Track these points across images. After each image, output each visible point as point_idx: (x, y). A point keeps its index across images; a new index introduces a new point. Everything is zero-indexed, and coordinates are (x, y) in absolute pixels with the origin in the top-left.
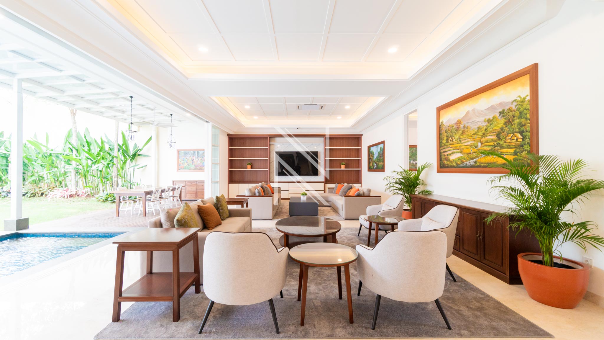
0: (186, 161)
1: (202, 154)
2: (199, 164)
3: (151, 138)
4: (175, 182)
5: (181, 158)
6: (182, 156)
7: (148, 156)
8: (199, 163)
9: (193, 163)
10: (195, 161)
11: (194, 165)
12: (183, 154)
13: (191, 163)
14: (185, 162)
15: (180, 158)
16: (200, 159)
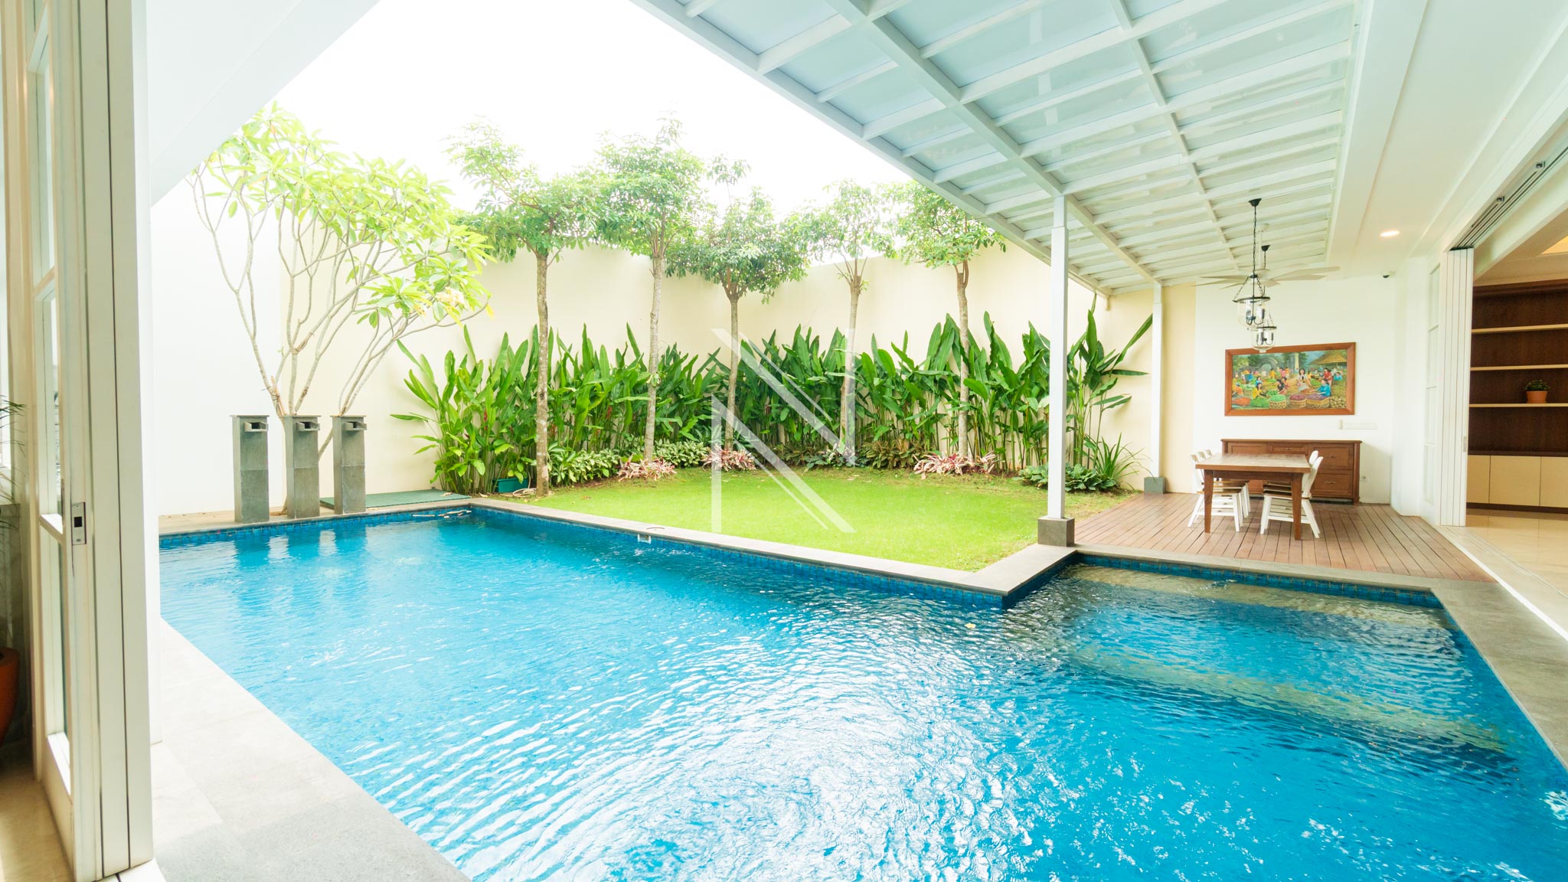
0: (1258, 384)
1: (1318, 360)
2: (1303, 391)
3: (1149, 323)
4: (1230, 445)
5: (1239, 375)
6: (1242, 370)
7: (1138, 373)
8: (1305, 387)
9: (1280, 389)
10: (1290, 382)
11: (1287, 395)
12: (1247, 364)
13: (1276, 389)
14: (1254, 386)
15: (1237, 376)
16: (1307, 377)
